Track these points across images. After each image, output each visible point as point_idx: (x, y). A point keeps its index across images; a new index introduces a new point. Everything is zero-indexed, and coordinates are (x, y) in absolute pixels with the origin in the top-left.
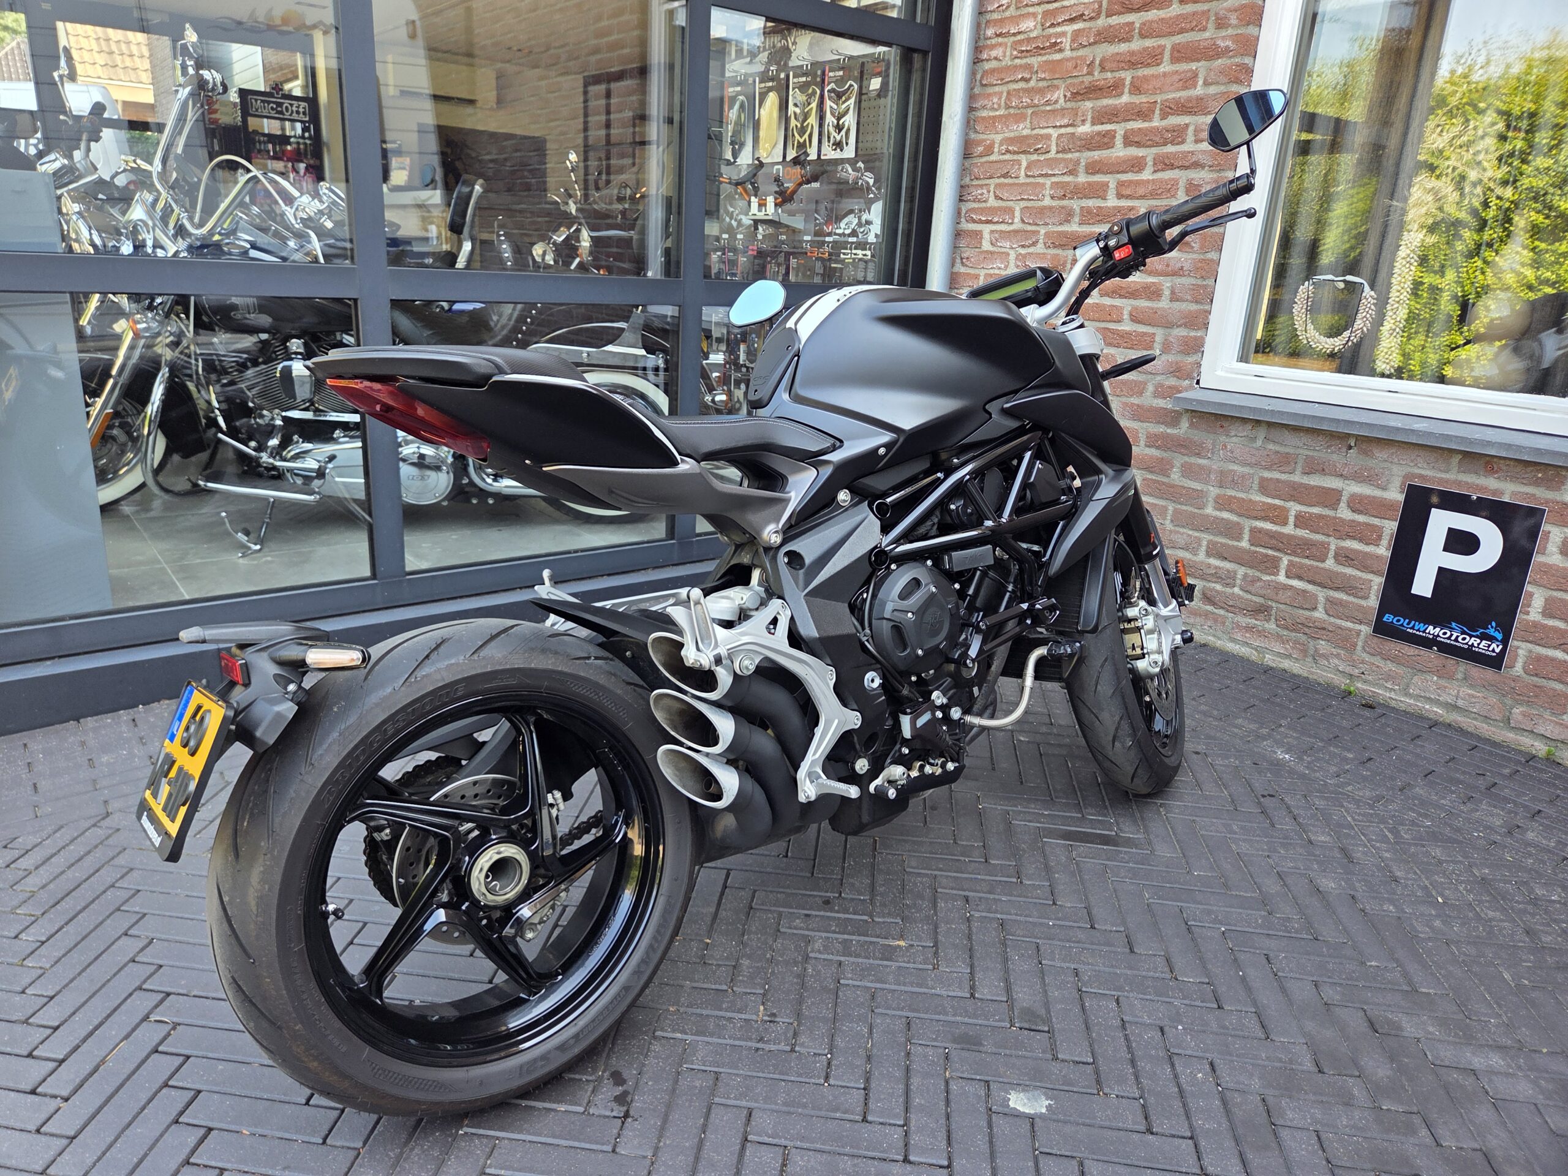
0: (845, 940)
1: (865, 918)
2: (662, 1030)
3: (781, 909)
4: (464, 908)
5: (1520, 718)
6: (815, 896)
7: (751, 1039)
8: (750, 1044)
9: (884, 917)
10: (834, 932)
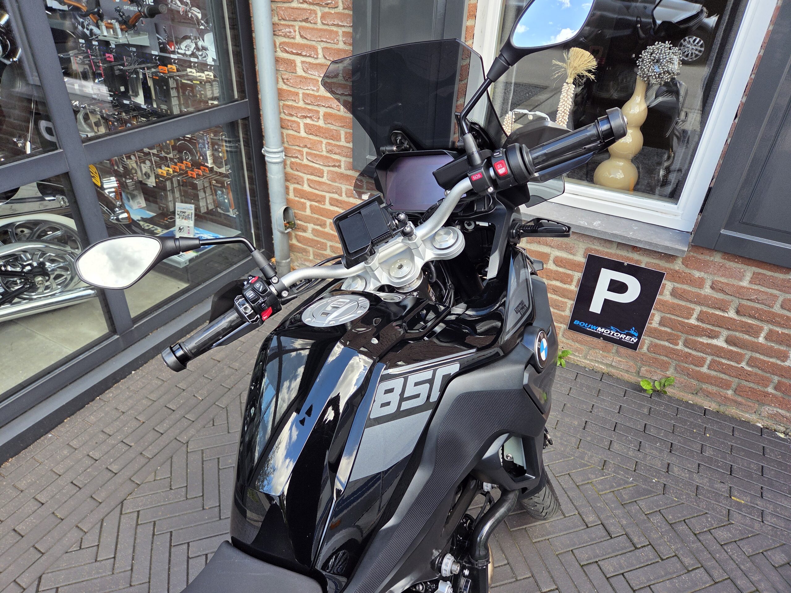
5: (645, 372)
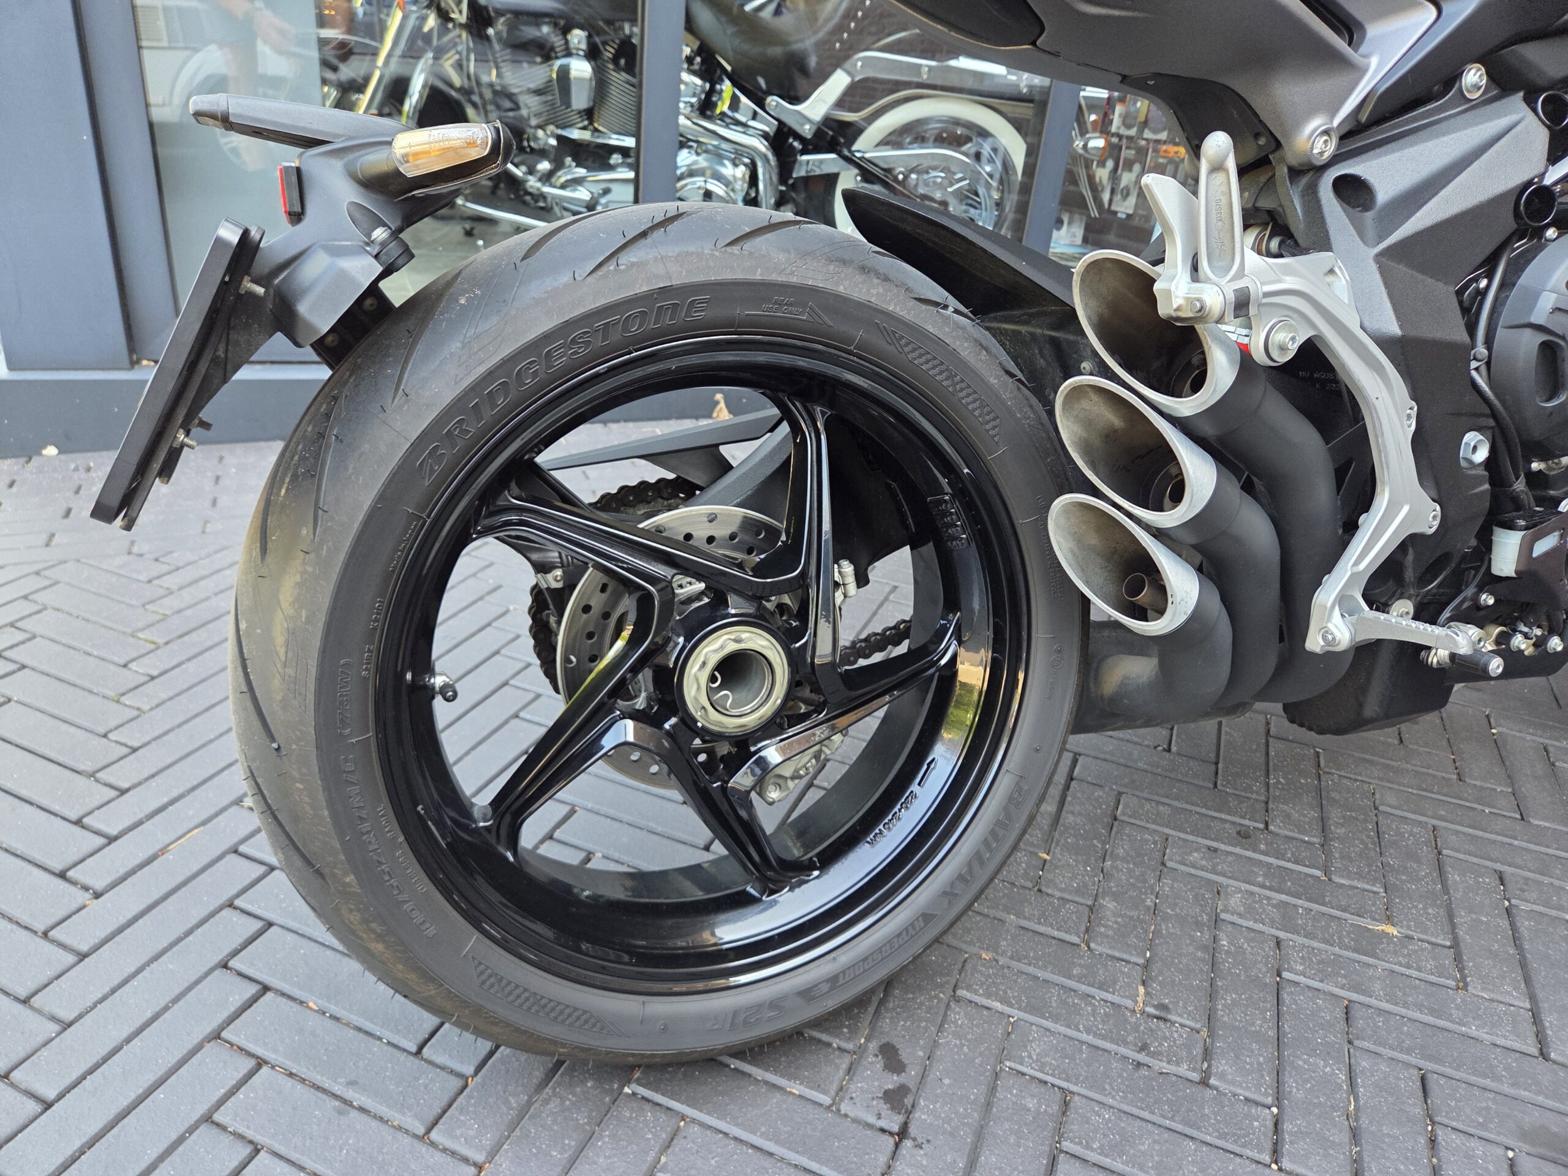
0: (1286, 904)
1: (1318, 873)
2: (969, 988)
3: (1167, 831)
4: (667, 726)
6: (1225, 821)
7: (1125, 1043)
8: (1123, 1050)
9: (1349, 877)
10: (1263, 886)
